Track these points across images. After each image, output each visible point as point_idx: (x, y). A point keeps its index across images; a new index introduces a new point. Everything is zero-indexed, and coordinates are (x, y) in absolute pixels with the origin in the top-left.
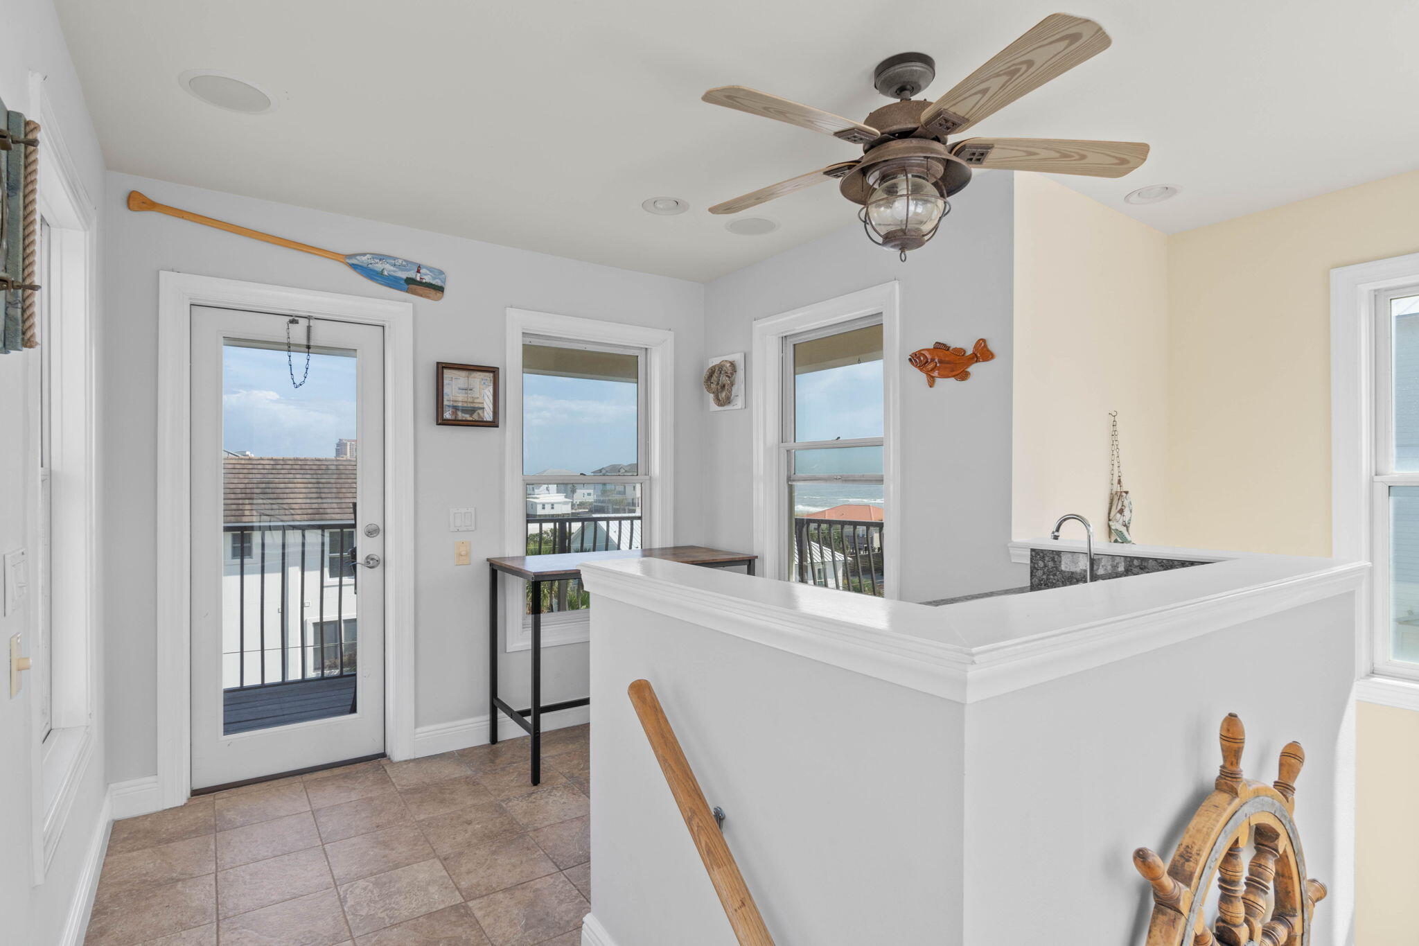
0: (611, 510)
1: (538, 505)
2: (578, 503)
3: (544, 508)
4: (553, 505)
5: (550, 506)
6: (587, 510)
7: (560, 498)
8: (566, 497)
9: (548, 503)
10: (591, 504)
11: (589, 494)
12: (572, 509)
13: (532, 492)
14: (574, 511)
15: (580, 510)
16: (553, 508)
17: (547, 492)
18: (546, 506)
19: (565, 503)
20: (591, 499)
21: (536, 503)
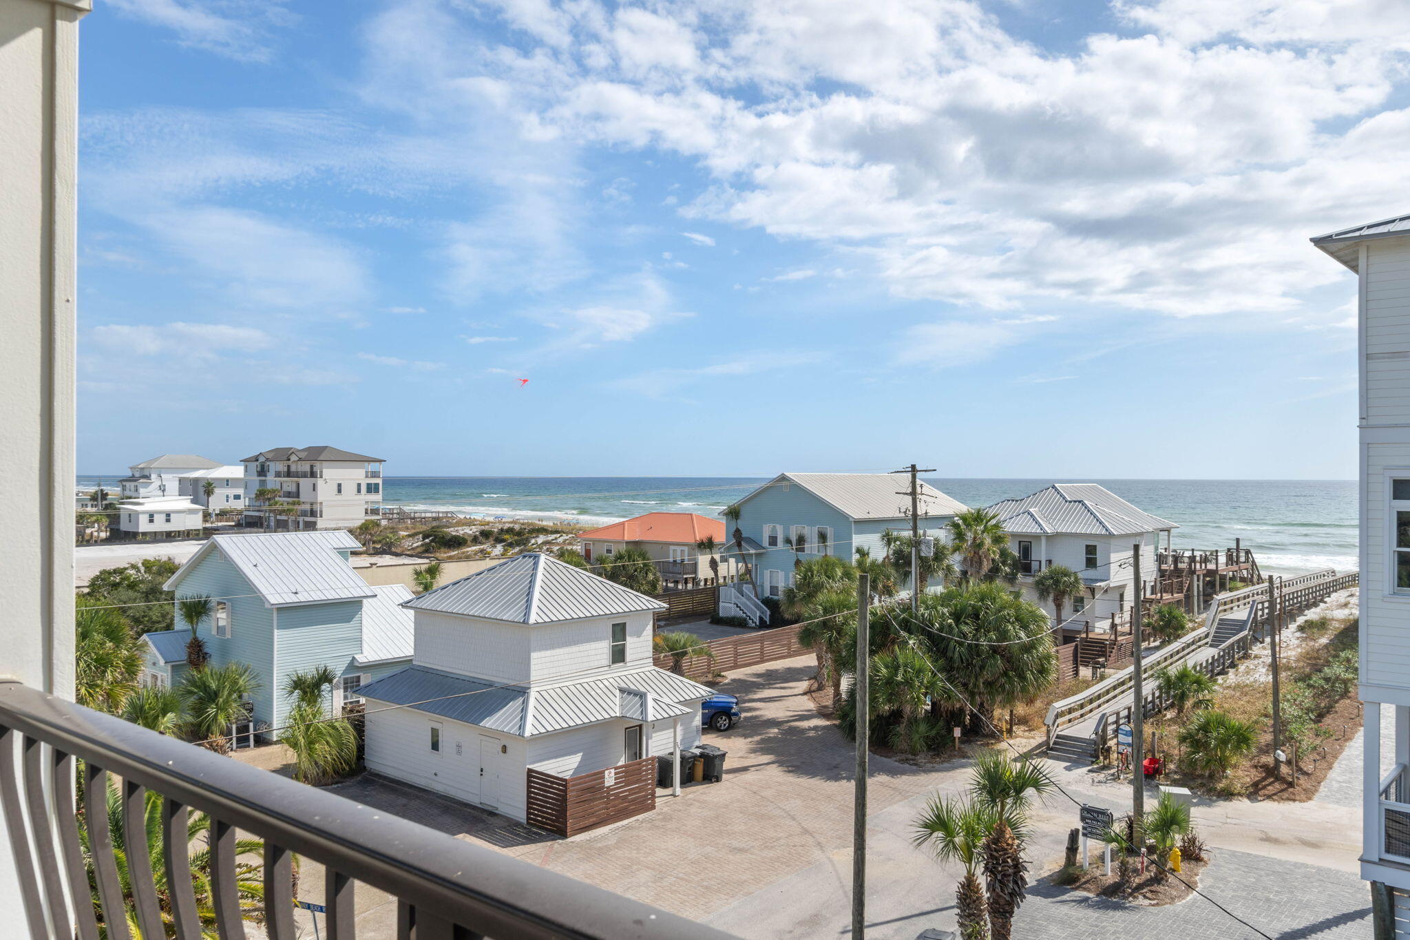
0: (272, 524)
1: (141, 516)
2: (217, 512)
3: (151, 521)
4: (168, 515)
5: (163, 517)
6: (233, 524)
7: (185, 503)
8: (193, 502)
9: (160, 512)
10: (240, 512)
11: (237, 497)
12: (205, 521)
13: (134, 494)
14: (208, 525)
15: (220, 524)
16: (168, 520)
17: (160, 493)
18: (156, 517)
19: (191, 512)
20: (240, 505)
21: (137, 513)
